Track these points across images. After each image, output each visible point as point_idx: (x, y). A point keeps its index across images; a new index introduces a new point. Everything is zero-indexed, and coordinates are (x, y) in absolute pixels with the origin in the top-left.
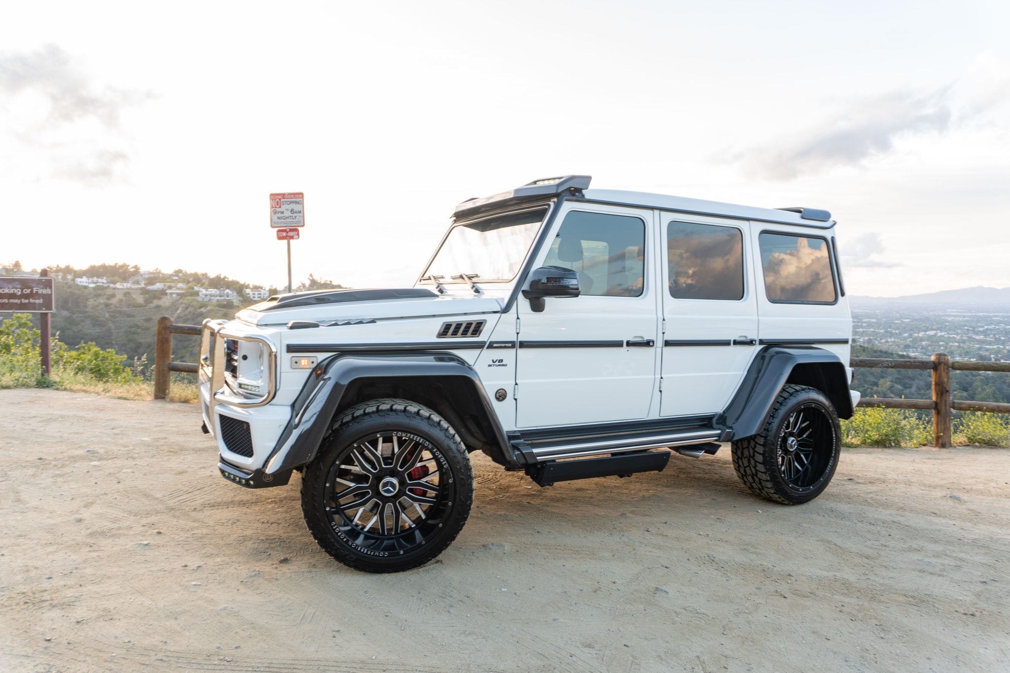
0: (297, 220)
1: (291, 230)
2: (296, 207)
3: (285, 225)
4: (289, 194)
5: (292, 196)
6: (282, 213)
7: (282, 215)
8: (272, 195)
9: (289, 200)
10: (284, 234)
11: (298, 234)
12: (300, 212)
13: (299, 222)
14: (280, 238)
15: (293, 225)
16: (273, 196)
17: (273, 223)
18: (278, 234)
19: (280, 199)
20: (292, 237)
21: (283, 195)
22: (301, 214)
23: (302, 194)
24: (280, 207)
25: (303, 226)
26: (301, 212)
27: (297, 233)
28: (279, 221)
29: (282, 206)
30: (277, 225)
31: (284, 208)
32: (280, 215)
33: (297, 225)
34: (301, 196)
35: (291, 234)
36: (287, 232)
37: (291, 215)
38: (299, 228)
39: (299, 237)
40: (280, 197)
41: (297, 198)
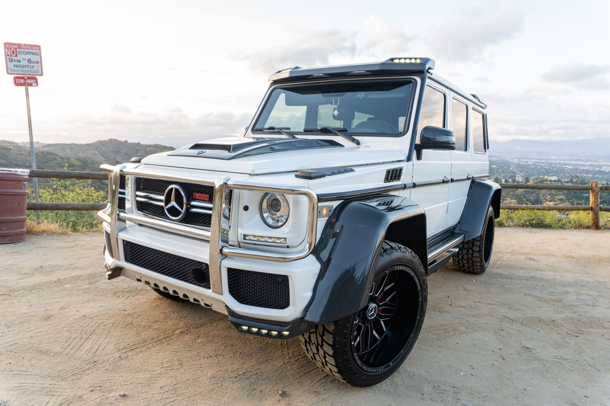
0: (35, 69)
1: (29, 78)
2: (34, 58)
3: (23, 73)
4: (25, 45)
5: (29, 47)
6: (19, 61)
7: (19, 64)
8: (6, 44)
9: (26, 50)
10: (22, 81)
11: (37, 82)
12: (37, 62)
13: (38, 71)
14: (17, 84)
15: (31, 73)
16: (7, 46)
17: (9, 70)
18: (15, 81)
19: (16, 49)
20: (31, 85)
21: (19, 46)
22: (39, 65)
23: (39, 47)
24: (16, 56)
25: (42, 75)
26: (39, 62)
27: (35, 81)
28: (16, 68)
29: (18, 55)
30: (13, 72)
31: (20, 57)
32: (16, 63)
33: (35, 74)
34: (38, 48)
35: (30, 81)
36: (25, 80)
37: (28, 64)
38: (37, 77)
39: (37, 85)
40: (16, 47)
41: (35, 49)
